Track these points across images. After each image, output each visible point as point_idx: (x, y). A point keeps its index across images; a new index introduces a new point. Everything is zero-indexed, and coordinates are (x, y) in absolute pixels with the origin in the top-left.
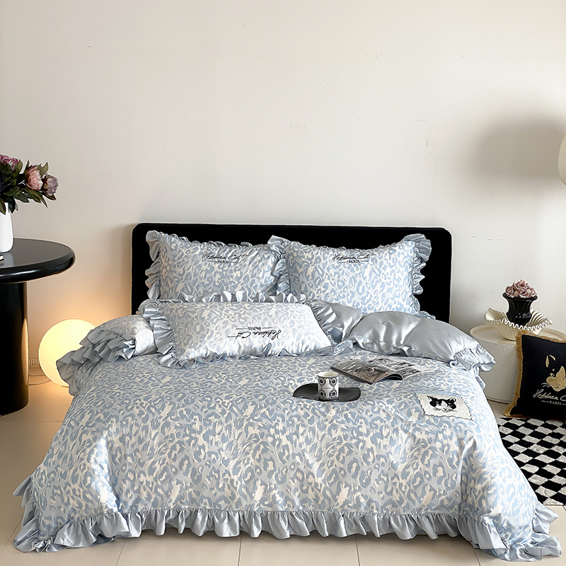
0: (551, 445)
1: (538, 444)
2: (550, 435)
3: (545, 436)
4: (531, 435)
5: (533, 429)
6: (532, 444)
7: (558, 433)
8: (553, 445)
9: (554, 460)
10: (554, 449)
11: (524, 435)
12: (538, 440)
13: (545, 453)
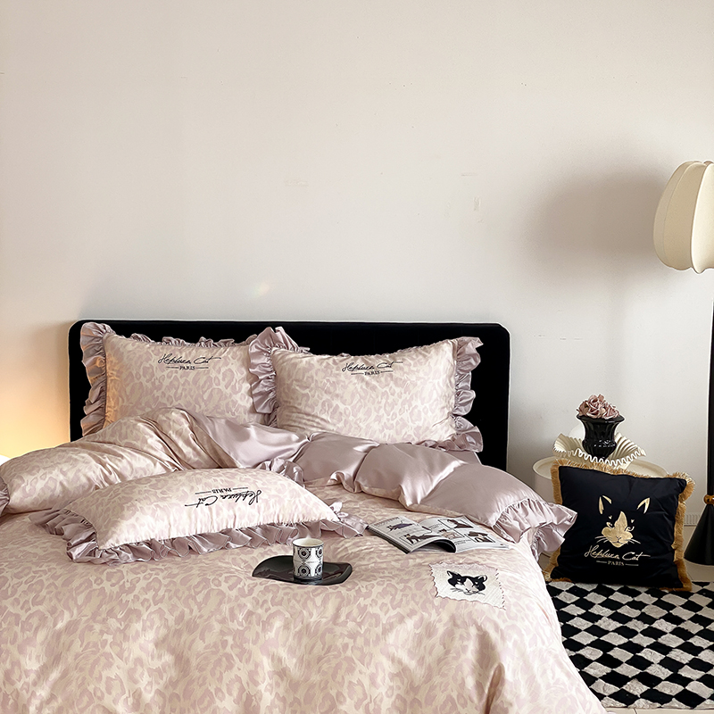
0: (626, 619)
1: (609, 617)
2: (628, 604)
3: (620, 605)
4: (602, 604)
5: (607, 597)
6: (600, 617)
7: (641, 602)
8: (630, 619)
9: (626, 640)
10: (630, 625)
11: (592, 605)
12: (611, 612)
13: (616, 631)
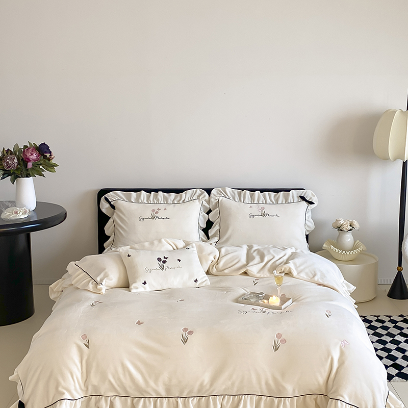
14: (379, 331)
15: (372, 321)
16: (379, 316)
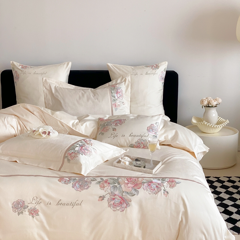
0: (232, 193)
1: (224, 193)
6: (221, 193)
7: (237, 186)
9: (234, 203)
10: (234, 196)
11: (217, 187)
14: (231, 189)
15: (224, 182)
16: (231, 177)
